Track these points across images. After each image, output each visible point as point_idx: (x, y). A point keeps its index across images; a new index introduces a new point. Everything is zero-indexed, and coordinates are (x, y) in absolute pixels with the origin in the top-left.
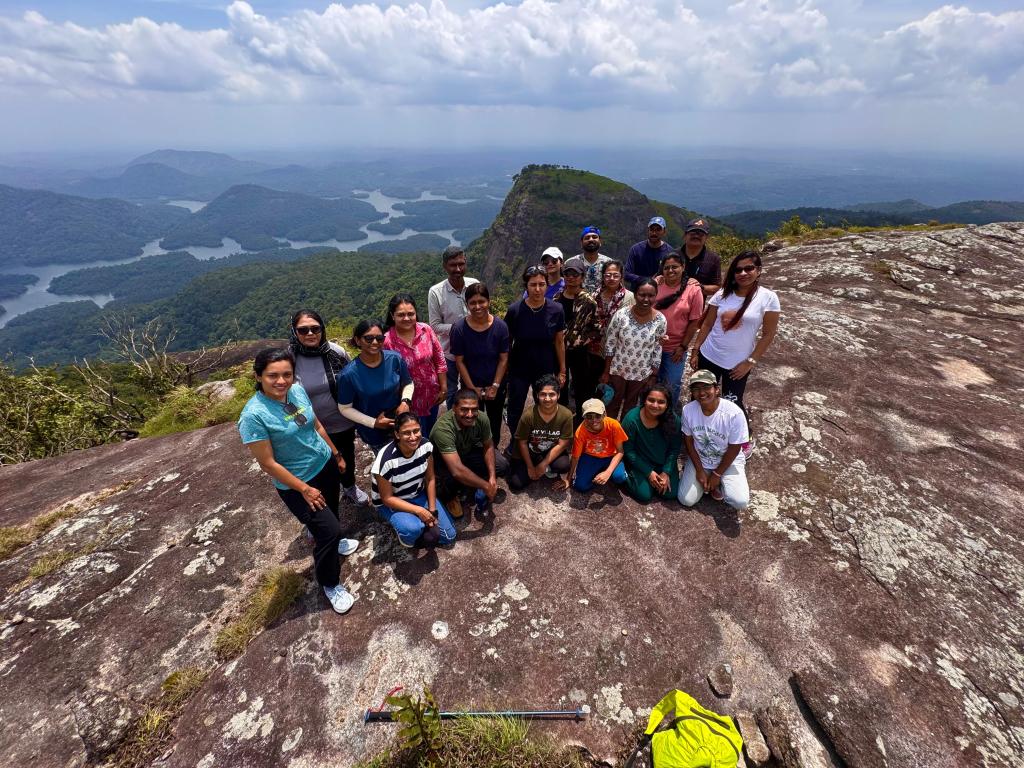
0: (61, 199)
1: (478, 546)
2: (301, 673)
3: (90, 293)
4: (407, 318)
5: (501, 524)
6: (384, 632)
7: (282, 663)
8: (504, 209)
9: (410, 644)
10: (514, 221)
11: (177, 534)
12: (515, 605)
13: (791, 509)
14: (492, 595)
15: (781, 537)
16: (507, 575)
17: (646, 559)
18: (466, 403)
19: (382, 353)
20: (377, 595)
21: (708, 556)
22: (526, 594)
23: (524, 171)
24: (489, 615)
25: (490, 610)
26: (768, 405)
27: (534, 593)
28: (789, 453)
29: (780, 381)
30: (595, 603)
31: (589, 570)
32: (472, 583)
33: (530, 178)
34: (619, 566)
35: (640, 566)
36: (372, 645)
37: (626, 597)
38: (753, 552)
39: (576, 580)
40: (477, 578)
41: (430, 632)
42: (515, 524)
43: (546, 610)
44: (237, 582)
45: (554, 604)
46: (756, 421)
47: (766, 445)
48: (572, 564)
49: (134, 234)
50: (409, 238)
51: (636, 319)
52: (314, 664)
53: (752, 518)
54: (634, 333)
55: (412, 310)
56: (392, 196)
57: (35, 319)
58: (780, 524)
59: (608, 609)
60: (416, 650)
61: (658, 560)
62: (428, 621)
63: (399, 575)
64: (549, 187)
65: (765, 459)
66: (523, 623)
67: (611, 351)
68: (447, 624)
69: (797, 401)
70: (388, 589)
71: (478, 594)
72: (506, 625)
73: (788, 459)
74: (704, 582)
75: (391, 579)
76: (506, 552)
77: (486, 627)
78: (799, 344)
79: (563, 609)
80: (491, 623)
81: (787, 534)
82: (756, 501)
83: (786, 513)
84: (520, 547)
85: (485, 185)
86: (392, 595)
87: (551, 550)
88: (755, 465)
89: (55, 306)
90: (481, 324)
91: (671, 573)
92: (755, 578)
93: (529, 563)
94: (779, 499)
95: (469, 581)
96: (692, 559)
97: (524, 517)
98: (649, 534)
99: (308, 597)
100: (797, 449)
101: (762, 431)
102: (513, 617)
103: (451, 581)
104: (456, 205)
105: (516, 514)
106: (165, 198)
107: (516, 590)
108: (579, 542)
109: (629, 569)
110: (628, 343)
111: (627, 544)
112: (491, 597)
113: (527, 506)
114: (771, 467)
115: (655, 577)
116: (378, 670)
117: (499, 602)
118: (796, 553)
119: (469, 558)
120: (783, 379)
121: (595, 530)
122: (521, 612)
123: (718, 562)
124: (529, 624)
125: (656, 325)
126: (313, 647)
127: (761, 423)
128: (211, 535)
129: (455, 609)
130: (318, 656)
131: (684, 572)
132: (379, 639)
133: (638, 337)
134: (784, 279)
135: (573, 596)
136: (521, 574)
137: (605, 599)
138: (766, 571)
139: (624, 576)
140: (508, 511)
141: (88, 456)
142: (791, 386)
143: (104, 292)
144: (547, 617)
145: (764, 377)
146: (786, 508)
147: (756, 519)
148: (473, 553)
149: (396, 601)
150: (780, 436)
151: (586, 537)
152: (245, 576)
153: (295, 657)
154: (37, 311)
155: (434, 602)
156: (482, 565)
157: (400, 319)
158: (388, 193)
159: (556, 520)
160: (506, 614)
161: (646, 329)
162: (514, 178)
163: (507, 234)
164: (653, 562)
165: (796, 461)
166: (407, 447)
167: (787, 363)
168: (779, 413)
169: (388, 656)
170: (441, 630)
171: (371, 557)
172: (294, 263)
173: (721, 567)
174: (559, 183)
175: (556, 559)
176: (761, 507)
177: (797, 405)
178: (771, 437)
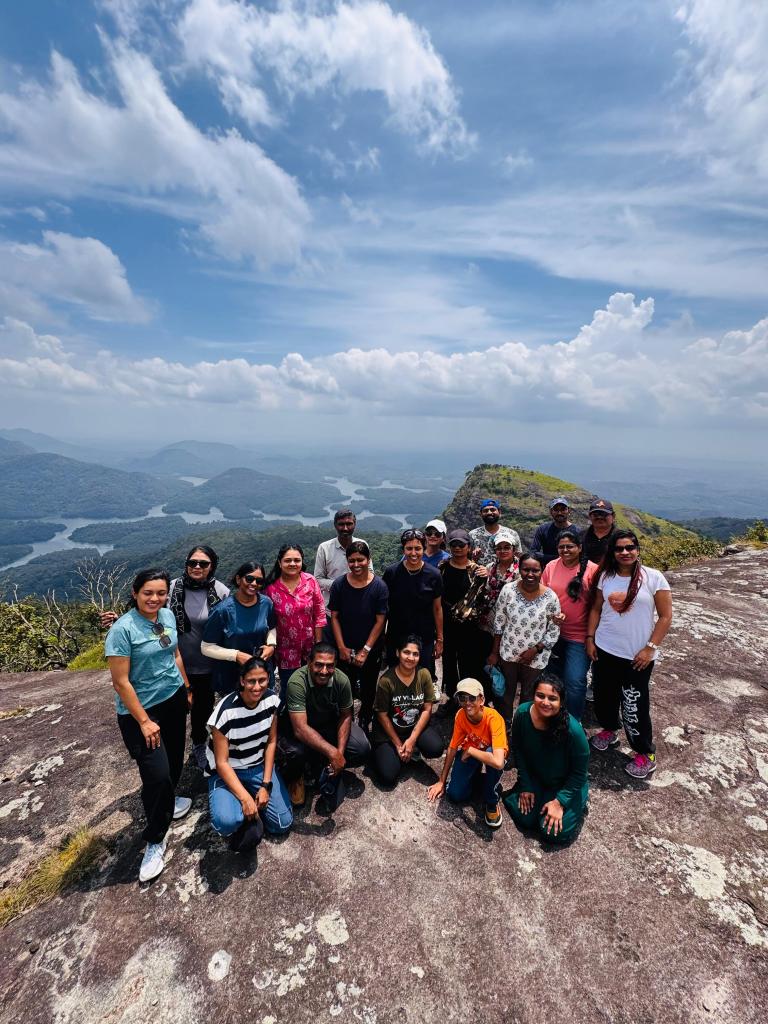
0: (105, 471)
1: (308, 849)
2: (37, 984)
3: (97, 542)
4: (293, 563)
5: (344, 825)
6: (153, 948)
7: (26, 963)
8: (455, 500)
9: (176, 977)
10: (464, 511)
11: (18, 767)
12: (325, 950)
13: (744, 885)
14: (300, 927)
15: (727, 933)
16: (328, 900)
17: (520, 921)
18: (321, 657)
19: (258, 596)
20: (167, 890)
21: (611, 939)
22: (344, 937)
23: (477, 469)
24: (285, 958)
25: (290, 951)
26: (713, 726)
27: (355, 939)
28: (742, 798)
29: (730, 697)
30: (432, 978)
31: (437, 920)
32: (281, 903)
33: (481, 474)
34: (480, 924)
35: (509, 931)
36: (133, 965)
37: (479, 979)
38: (684, 950)
39: (415, 932)
40: (289, 897)
41: (206, 965)
42: (360, 830)
43: (363, 972)
44: (41, 837)
45: (376, 963)
46: (696, 745)
47: (706, 779)
48: (416, 906)
49: (147, 500)
50: (365, 518)
51: (524, 595)
52: (57, 976)
53: (684, 891)
54: (521, 611)
55: (299, 557)
56: (356, 482)
57: (50, 560)
58: (727, 909)
59: (449, 995)
60: (181, 989)
61: (537, 928)
62: (211, 946)
63: (204, 869)
64: (499, 484)
65: (706, 801)
66: (326, 985)
67: (499, 628)
68: (230, 957)
69: (752, 725)
70: (183, 886)
71: (284, 922)
72: (302, 981)
73: (740, 806)
74: (601, 985)
75: (192, 872)
76: (338, 867)
77: (276, 978)
78: (757, 655)
79: (386, 978)
80: (285, 973)
81: (737, 929)
82: (691, 864)
83: (738, 892)
84: (357, 863)
85: (440, 479)
86: (184, 897)
87: (395, 876)
88: (691, 807)
89: (70, 551)
90: (360, 581)
91: (554, 955)
92: (686, 999)
93: (362, 891)
94: (727, 867)
95: (281, 898)
96: (588, 939)
97: (374, 822)
98: (530, 882)
99: (99, 876)
100: (753, 793)
101: (702, 759)
102: (316, 972)
103: (258, 893)
104: (411, 493)
105: (365, 816)
106: (177, 474)
107: (332, 928)
108: (433, 873)
109: (491, 931)
110: (514, 621)
111: (497, 891)
112: (296, 932)
113: (382, 808)
114: (716, 814)
115: (528, 957)
116: (122, 1009)
117: (306, 940)
118: (756, 969)
119: (291, 864)
120: (734, 695)
121: (459, 858)
122: (329, 966)
123: (626, 954)
124: (334, 990)
125: (545, 603)
126: (68, 950)
127: (701, 749)
128: (46, 774)
129: (248, 935)
130: (67, 964)
131: (573, 958)
132: (144, 958)
133: (526, 615)
134: (744, 583)
135: (404, 959)
136: (347, 905)
137: (449, 976)
138: (704, 991)
139: (483, 943)
140: (357, 810)
141: (12, 679)
142: (744, 705)
143: (107, 542)
144: (360, 984)
145: (707, 690)
146: (737, 884)
147: (690, 894)
148: (299, 860)
149: (185, 905)
150: (728, 770)
151: (444, 868)
152: (52, 831)
153: (44, 958)
154: (53, 554)
155: (229, 919)
156: (303, 878)
157: (286, 564)
158: (353, 480)
159: (412, 836)
160: (308, 962)
161: (534, 606)
162: (467, 474)
163: (457, 522)
164: (529, 929)
165: (752, 812)
166: (248, 696)
167: (739, 676)
168: (726, 738)
169: (144, 991)
170: (219, 967)
171: (183, 837)
172: (262, 532)
173: (630, 963)
174: (509, 480)
175: (398, 893)
176: (698, 873)
177: (752, 731)
178: (714, 771)
